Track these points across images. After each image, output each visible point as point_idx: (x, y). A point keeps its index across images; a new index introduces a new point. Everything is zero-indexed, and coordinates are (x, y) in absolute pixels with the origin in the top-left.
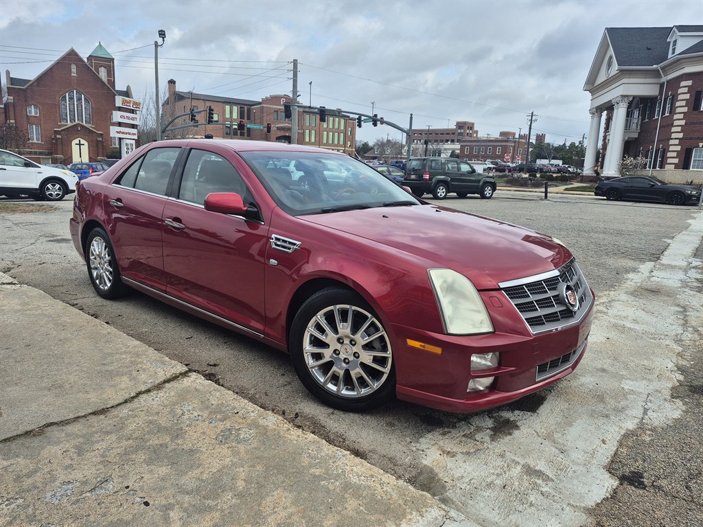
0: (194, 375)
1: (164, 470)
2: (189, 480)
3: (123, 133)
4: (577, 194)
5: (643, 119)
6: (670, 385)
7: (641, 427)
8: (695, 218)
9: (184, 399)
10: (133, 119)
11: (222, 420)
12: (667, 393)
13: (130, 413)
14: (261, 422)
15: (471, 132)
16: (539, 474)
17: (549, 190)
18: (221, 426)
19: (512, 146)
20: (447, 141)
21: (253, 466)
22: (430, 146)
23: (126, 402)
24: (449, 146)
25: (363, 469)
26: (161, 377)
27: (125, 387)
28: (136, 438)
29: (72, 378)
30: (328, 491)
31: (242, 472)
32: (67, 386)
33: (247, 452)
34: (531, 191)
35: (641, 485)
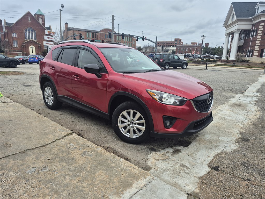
0: (74, 134)
4: (219, 67)
5: (245, 38)
6: (235, 138)
7: (223, 152)
9: (71, 142)
12: (234, 141)
14: (96, 149)
15: (180, 42)
16: (185, 166)
17: (208, 65)
18: (83, 151)
19: (195, 48)
20: (171, 46)
21: (93, 163)
22: (164, 48)
26: (63, 134)
27: (51, 138)
30: (116, 171)
31: (89, 165)
33: (91, 159)
35: (218, 170)
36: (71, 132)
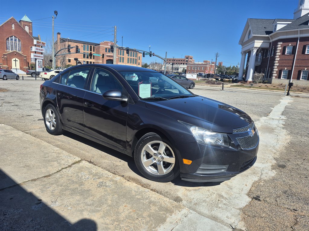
0: (84, 162)
3: (37, 56)
4: (235, 88)
5: (263, 57)
6: (271, 164)
7: (260, 179)
8: (283, 99)
9: (81, 171)
10: (41, 50)
11: (99, 178)
12: (270, 168)
13: (60, 176)
14: (114, 179)
15: (191, 60)
16: (222, 196)
17: (224, 86)
18: (99, 181)
19: (209, 67)
20: (181, 64)
21: (114, 195)
22: (174, 66)
23: (58, 172)
24: (182, 66)
25: (156, 196)
26: (71, 162)
27: (56, 166)
28: (65, 186)
30: (144, 204)
31: (109, 198)
32: (31, 166)
33: (110, 190)
34: (216, 86)
35: (259, 200)
36: (80, 159)
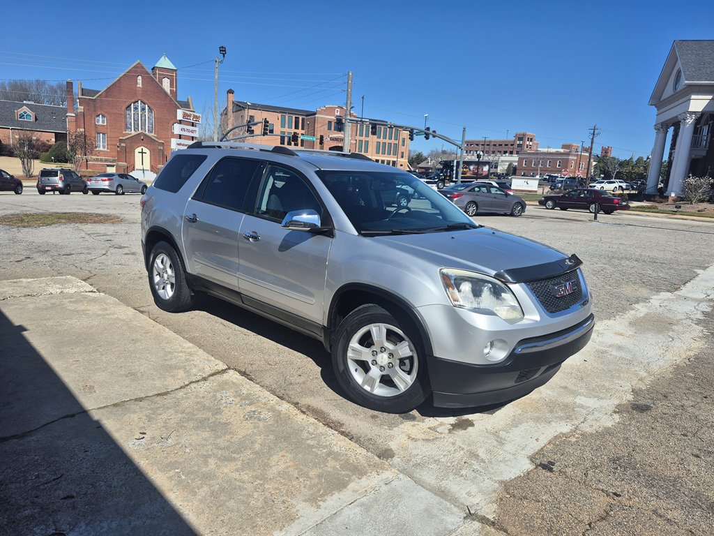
0: (231, 372)
1: (206, 434)
2: (222, 442)
7: (574, 431)
9: (223, 389)
11: (250, 405)
13: (184, 396)
14: (277, 407)
15: (531, 143)
18: (249, 408)
21: (268, 436)
23: (181, 388)
26: (208, 371)
27: (180, 378)
28: (188, 413)
29: (142, 369)
30: (317, 455)
31: (259, 439)
32: (139, 374)
33: (264, 427)
36: (225, 367)
